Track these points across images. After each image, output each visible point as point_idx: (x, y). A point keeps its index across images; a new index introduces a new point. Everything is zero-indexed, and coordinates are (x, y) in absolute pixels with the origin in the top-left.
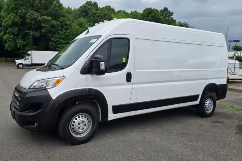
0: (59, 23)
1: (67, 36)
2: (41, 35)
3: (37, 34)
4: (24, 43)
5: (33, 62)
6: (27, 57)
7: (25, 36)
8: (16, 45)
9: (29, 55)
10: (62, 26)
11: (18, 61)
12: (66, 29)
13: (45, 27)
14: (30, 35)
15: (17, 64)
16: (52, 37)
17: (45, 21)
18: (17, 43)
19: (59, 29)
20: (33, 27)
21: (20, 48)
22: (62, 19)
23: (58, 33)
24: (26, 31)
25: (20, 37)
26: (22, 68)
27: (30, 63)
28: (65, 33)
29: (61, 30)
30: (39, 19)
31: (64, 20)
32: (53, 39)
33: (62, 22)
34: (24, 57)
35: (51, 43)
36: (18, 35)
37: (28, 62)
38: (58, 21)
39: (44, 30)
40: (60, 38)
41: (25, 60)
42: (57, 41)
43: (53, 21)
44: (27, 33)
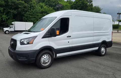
0: (29, 5)
1: (33, 13)
2: (18, 13)
3: (15, 12)
4: (7, 18)
5: (16, 30)
6: (11, 26)
7: (7, 14)
8: (2, 19)
9: (12, 24)
10: (30, 8)
11: (5, 29)
12: (33, 9)
13: (20, 8)
14: (11, 13)
15: (4, 31)
16: (25, 14)
17: (21, 4)
18: (3, 18)
19: (29, 9)
20: (13, 8)
21: (5, 20)
22: (31, 3)
23: (28, 12)
24: (9, 10)
25: (5, 14)
26: (8, 34)
27: (13, 30)
28: (32, 12)
29: (30, 10)
30: (17, 3)
31: (32, 4)
32: (25, 15)
33: (30, 5)
34: (10, 26)
35: (24, 18)
36: (3, 12)
37: (12, 29)
38: (28, 4)
39: (20, 9)
40: (30, 15)
41: (10, 28)
42: (28, 16)
43: (25, 4)
44: (9, 11)
